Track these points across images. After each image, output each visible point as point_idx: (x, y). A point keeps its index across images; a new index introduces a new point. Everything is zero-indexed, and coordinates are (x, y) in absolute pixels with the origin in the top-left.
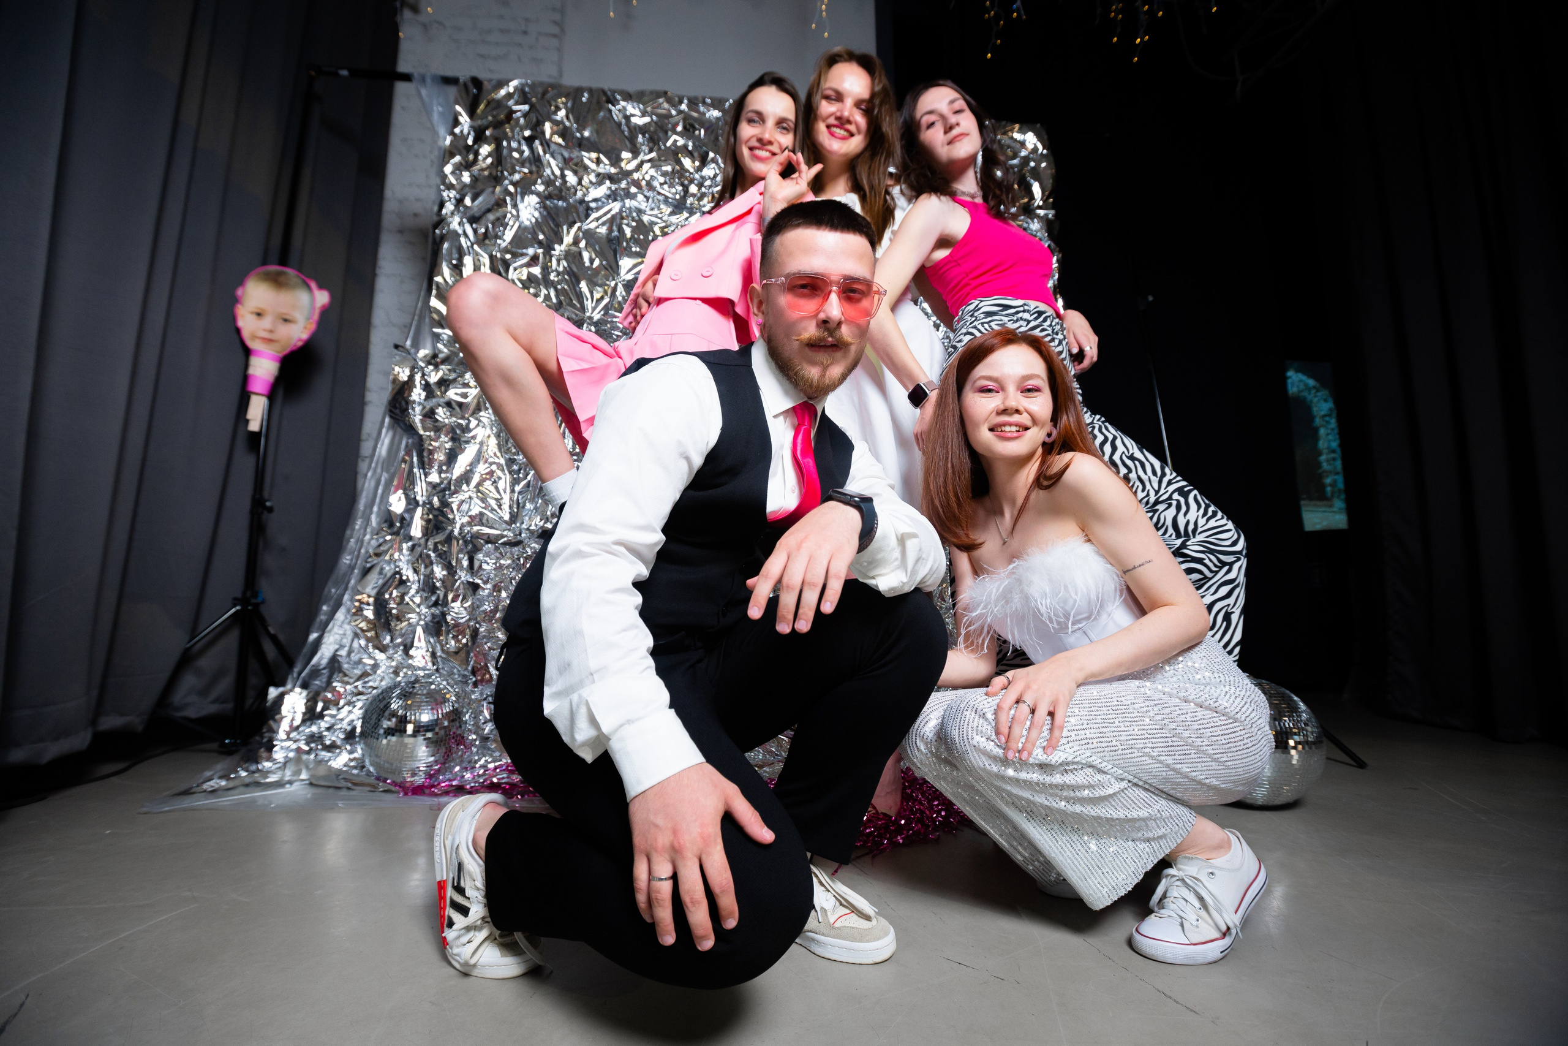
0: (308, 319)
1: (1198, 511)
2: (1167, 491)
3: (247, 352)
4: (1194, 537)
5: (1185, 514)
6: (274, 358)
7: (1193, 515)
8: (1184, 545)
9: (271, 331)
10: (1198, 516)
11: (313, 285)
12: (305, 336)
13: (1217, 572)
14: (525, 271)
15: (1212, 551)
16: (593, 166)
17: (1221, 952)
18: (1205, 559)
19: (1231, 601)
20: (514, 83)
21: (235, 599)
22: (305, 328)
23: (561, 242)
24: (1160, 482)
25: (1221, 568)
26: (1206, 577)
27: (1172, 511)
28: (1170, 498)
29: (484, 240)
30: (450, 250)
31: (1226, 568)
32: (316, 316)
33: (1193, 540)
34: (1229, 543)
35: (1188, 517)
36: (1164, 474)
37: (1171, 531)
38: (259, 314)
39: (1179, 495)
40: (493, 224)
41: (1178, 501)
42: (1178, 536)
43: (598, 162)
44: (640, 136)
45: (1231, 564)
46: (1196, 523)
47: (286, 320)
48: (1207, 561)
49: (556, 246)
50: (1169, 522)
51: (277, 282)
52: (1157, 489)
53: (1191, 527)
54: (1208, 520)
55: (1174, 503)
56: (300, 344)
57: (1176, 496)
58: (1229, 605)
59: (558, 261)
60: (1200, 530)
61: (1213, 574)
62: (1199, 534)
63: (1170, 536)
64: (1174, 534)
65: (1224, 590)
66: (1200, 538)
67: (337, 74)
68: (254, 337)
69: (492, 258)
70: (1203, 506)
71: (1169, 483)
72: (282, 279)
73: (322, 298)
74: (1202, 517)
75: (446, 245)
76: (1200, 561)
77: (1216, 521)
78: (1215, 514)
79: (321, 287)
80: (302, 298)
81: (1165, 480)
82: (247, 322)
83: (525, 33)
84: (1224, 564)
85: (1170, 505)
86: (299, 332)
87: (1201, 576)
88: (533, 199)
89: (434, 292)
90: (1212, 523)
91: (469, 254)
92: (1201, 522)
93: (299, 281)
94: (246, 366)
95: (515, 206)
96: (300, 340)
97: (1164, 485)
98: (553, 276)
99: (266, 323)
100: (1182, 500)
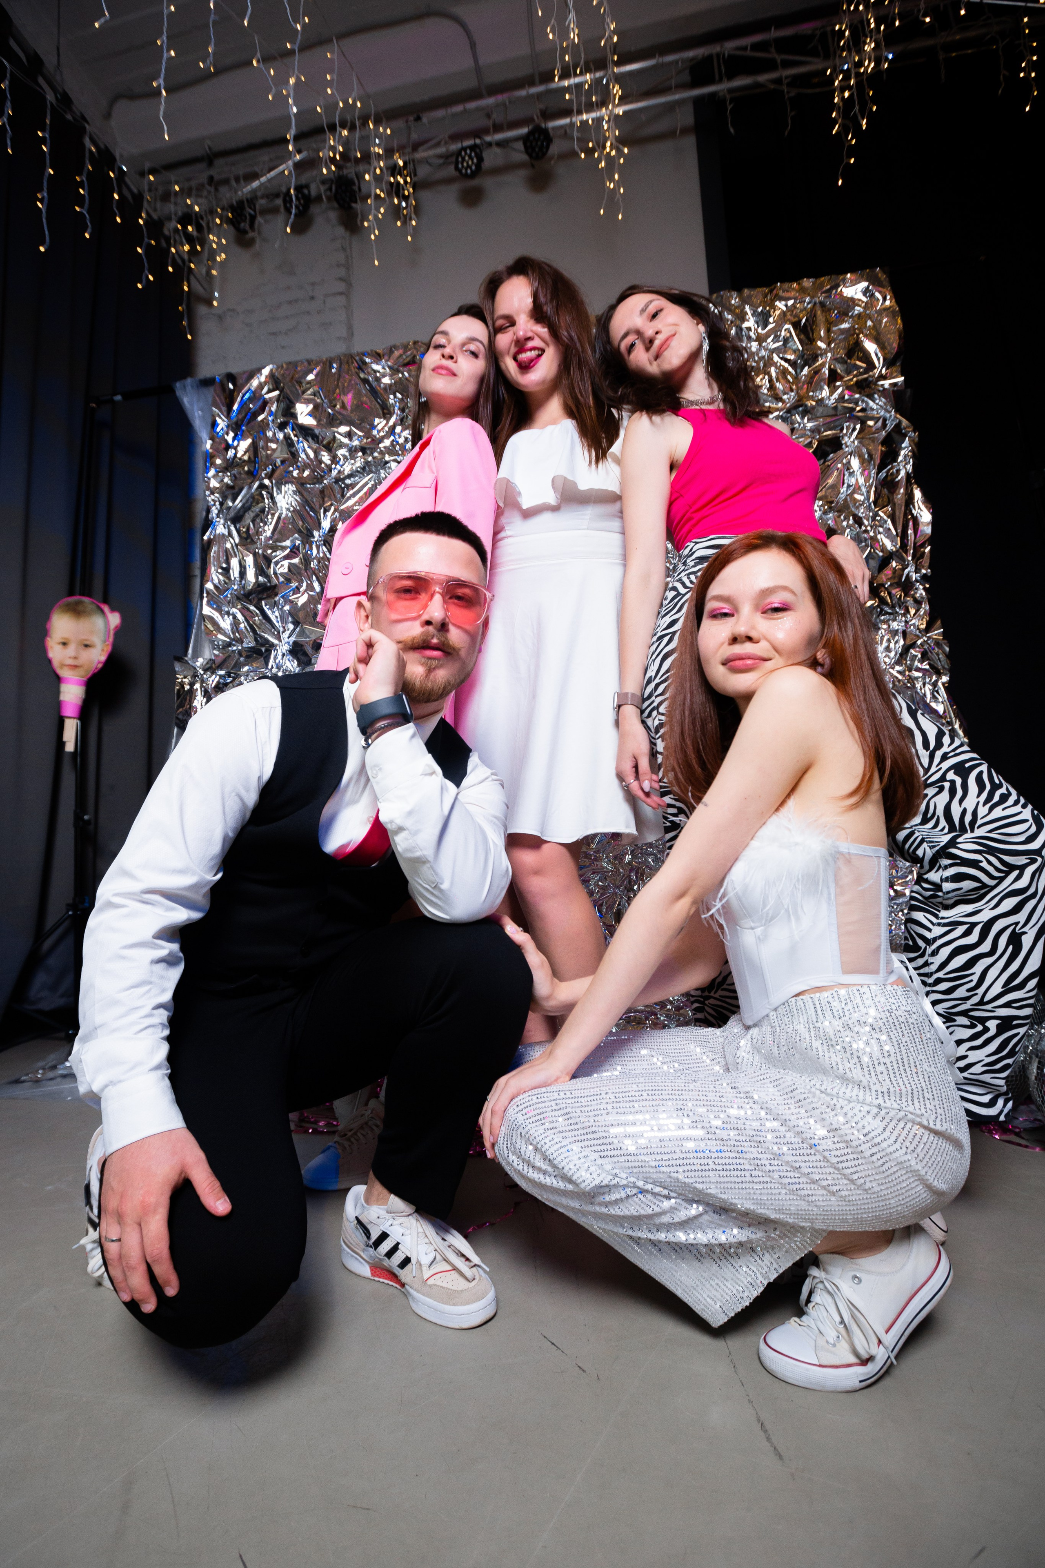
0: (105, 642)
1: (978, 796)
2: (941, 769)
3: (59, 679)
4: (972, 831)
5: (961, 801)
6: (78, 683)
7: (970, 803)
8: (952, 843)
9: (75, 658)
10: (978, 803)
11: (106, 609)
12: (103, 658)
13: (1001, 880)
14: (286, 563)
15: (992, 851)
16: (346, 441)
17: (861, 1381)
18: (981, 862)
19: (1021, 917)
20: (266, 371)
21: (68, 905)
22: (103, 650)
23: (319, 526)
24: (932, 757)
25: (1007, 874)
26: (984, 886)
27: (945, 796)
28: (943, 778)
29: (247, 540)
30: (218, 553)
31: (1016, 872)
32: (111, 639)
33: (969, 835)
34: (1022, 838)
35: (964, 805)
36: (939, 745)
37: (943, 823)
38: (64, 644)
39: (955, 773)
40: (253, 521)
41: (953, 782)
42: (952, 828)
43: (349, 435)
44: (392, 397)
45: (1022, 868)
46: (975, 813)
47: (86, 646)
48: (984, 864)
49: (316, 533)
50: (940, 812)
51: (76, 611)
52: (926, 766)
53: (968, 818)
54: (991, 809)
55: (947, 785)
56: (100, 666)
57: (951, 775)
58: (1017, 924)
59: (318, 547)
60: (979, 822)
61: (996, 882)
62: (978, 827)
63: (942, 830)
64: (947, 827)
65: (1009, 904)
66: (979, 832)
67: (113, 401)
68: (63, 665)
69: (255, 555)
70: (988, 787)
71: (945, 757)
72: (80, 608)
73: (115, 619)
74: (984, 805)
75: (214, 549)
76: (975, 864)
77: (1003, 809)
78: (1004, 798)
79: (113, 610)
80: (98, 622)
81: (939, 754)
82: (56, 653)
83: (312, 298)
84: (1011, 868)
85: (941, 789)
86: (98, 656)
87: (976, 885)
88: (290, 488)
89: (205, 600)
90: (998, 812)
91: (236, 556)
92: (982, 811)
93: (94, 607)
94: (58, 693)
95: (272, 497)
96: (99, 662)
97: (937, 759)
98: (313, 565)
99: (71, 650)
100: (959, 781)
